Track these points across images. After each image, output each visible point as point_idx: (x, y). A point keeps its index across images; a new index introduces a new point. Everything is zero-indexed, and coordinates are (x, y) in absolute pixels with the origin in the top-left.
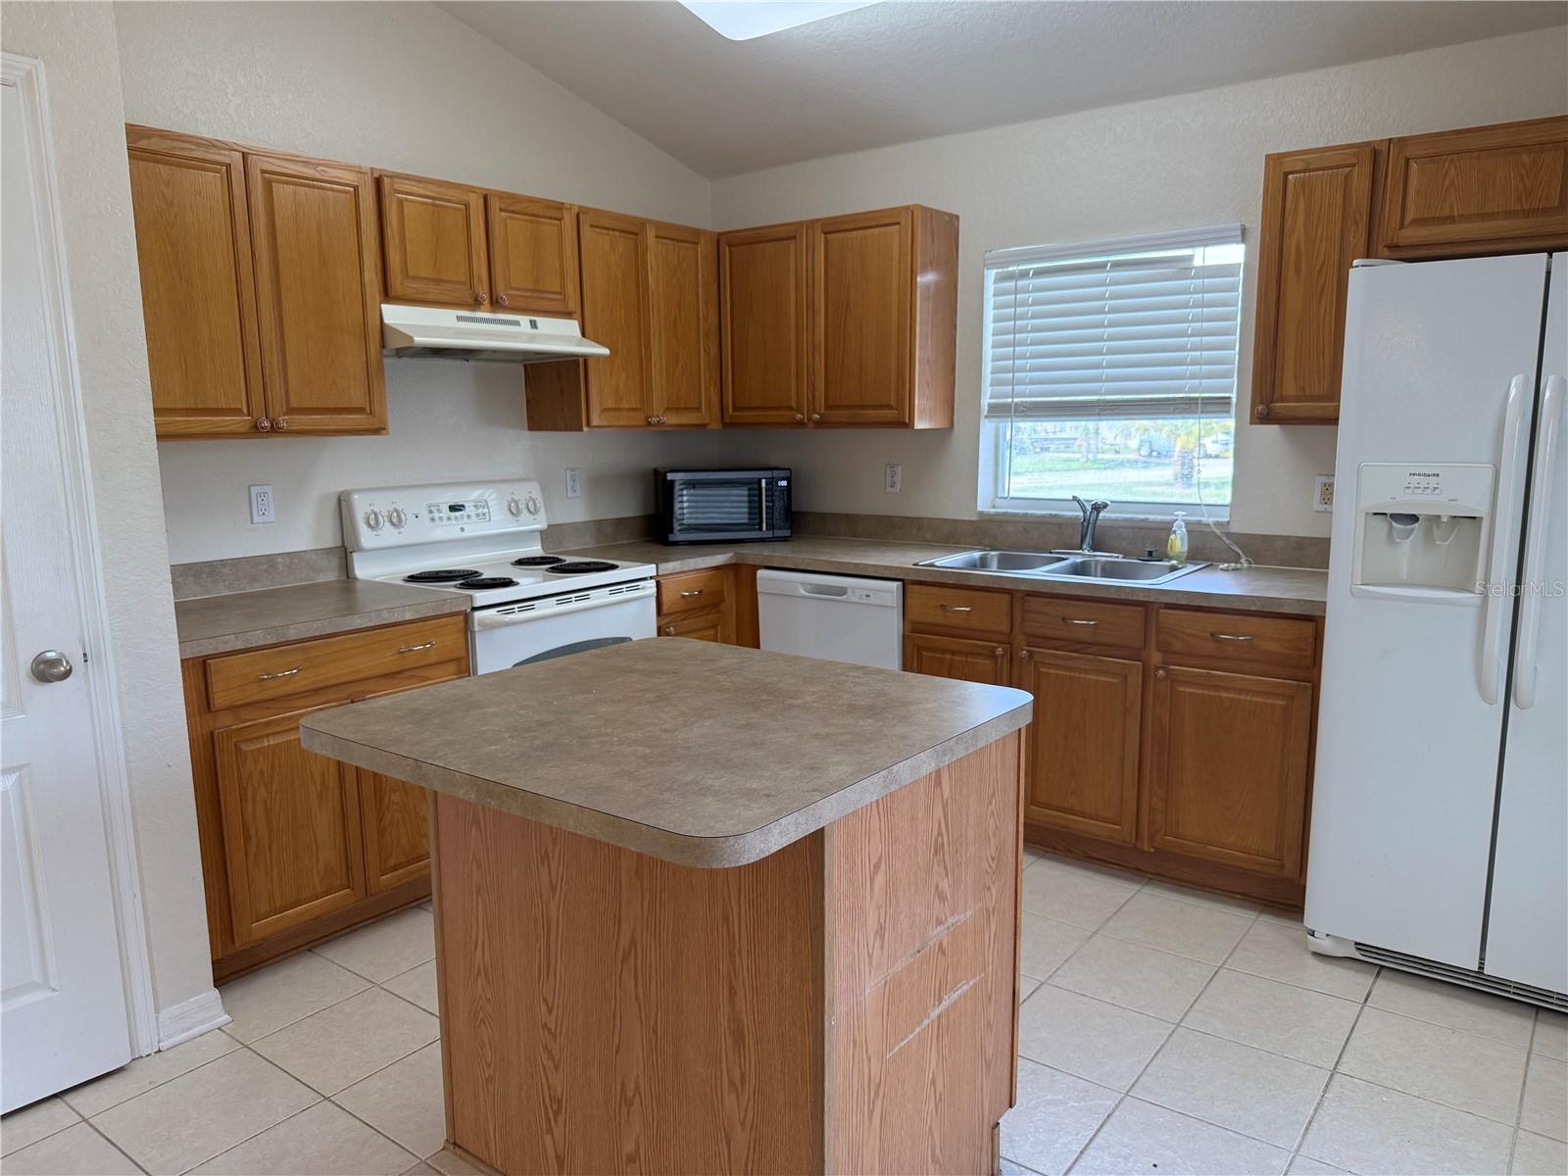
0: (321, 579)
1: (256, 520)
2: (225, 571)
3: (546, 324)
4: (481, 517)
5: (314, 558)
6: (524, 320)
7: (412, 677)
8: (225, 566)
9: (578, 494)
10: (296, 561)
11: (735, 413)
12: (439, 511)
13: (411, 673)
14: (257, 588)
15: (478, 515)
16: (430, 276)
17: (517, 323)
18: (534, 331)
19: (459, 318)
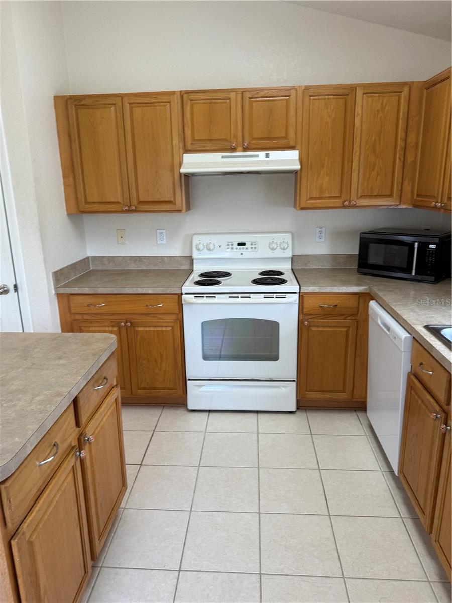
0: (183, 268)
1: (159, 243)
2: (145, 261)
3: (275, 155)
4: (253, 249)
5: (180, 259)
6: (262, 154)
7: (155, 316)
8: (145, 259)
9: (323, 240)
10: (172, 260)
11: (418, 199)
12: (232, 245)
13: (154, 315)
14: (157, 268)
15: (252, 248)
16: (207, 138)
17: (257, 156)
18: (267, 159)
19: (223, 157)
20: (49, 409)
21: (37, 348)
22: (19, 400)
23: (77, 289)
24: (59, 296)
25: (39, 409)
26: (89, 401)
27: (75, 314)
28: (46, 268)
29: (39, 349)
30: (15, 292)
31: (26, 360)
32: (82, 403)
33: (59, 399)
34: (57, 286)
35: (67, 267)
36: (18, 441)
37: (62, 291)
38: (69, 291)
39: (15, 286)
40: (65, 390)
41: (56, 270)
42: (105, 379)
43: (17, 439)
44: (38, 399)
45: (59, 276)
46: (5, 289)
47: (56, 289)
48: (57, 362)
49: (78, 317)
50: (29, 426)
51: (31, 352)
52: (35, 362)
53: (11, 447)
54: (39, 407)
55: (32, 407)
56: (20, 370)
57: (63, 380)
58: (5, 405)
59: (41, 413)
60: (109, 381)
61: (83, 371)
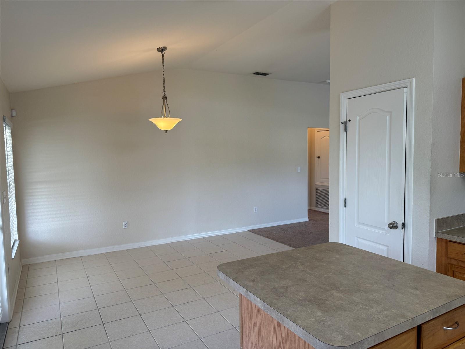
20: (391, 324)
21: (401, 275)
22: (372, 308)
23: (456, 237)
24: (439, 240)
25: (384, 320)
26: (433, 335)
27: (450, 258)
28: (430, 214)
29: (402, 276)
30: (402, 229)
31: (389, 280)
32: (425, 333)
33: (402, 320)
34: (437, 231)
35: (451, 217)
36: (359, 335)
37: (442, 236)
38: (448, 237)
39: (403, 225)
40: (410, 315)
41: (440, 218)
42: (456, 323)
43: (359, 334)
44: (386, 312)
45: (441, 223)
46: (395, 225)
47: (436, 233)
48: (413, 291)
49: (453, 262)
50: (371, 329)
51: (395, 276)
52: (394, 285)
53: (353, 337)
54: (384, 318)
55: (379, 317)
56: (382, 286)
57: (412, 306)
58: (361, 306)
59: (384, 324)
60: (459, 326)
61: (432, 307)
